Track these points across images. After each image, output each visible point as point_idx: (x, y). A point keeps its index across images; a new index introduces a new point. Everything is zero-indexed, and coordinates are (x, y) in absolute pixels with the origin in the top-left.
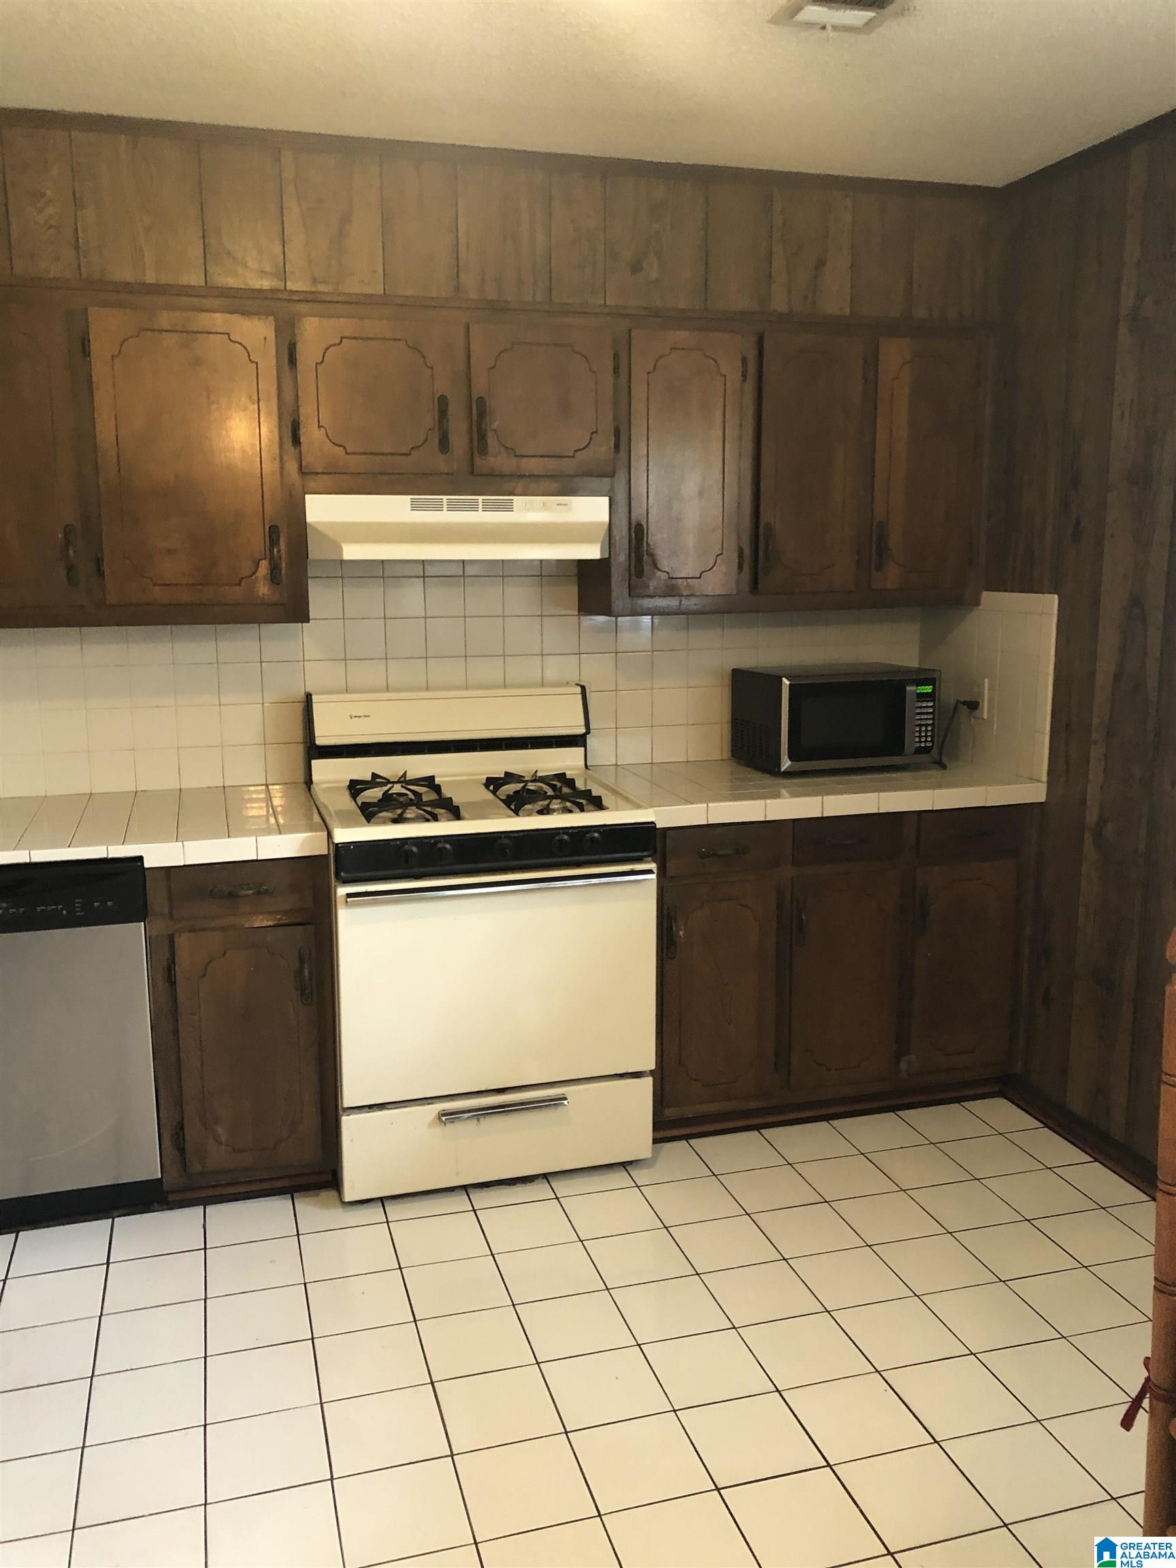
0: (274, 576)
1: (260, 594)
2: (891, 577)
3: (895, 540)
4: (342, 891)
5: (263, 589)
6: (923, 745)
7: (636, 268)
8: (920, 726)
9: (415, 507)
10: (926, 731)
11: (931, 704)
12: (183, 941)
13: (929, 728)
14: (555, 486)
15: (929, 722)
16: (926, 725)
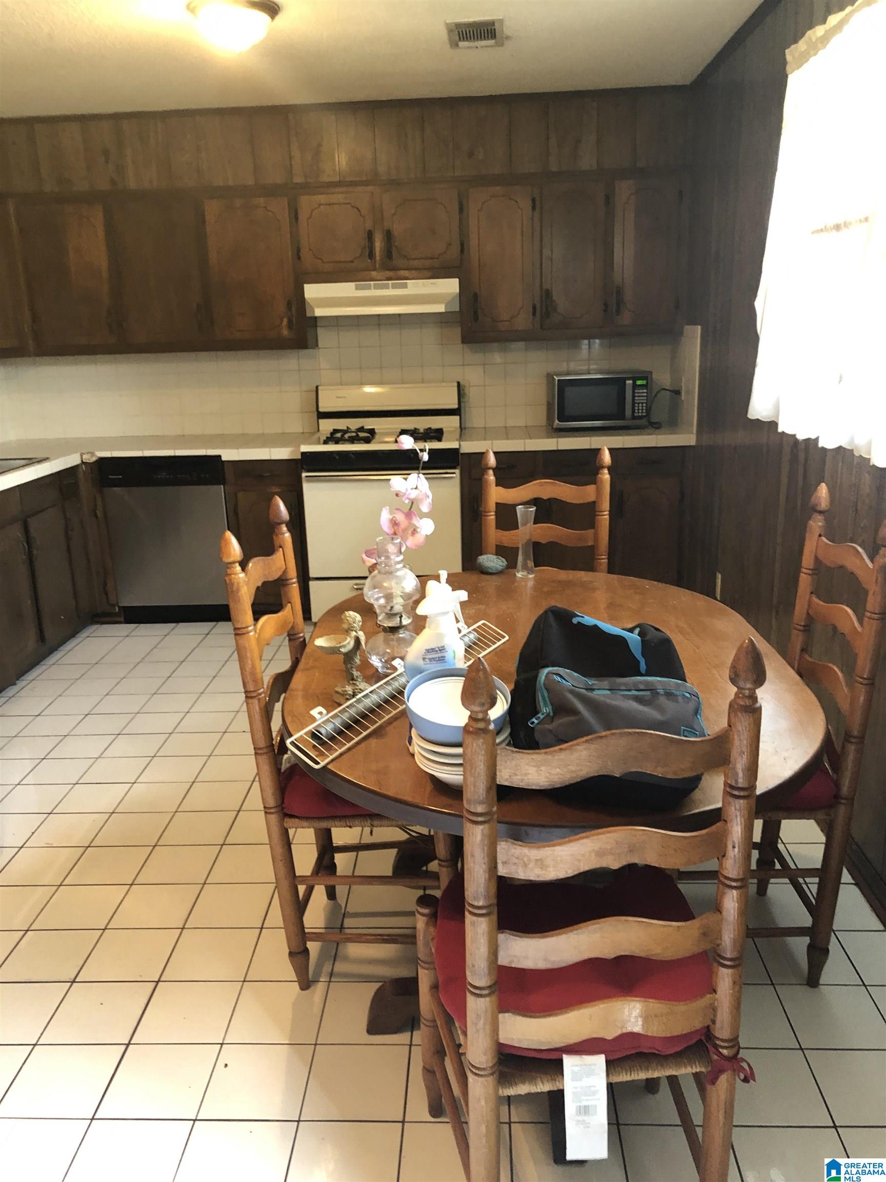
0: (290, 326)
1: (284, 335)
2: (626, 318)
3: (628, 295)
4: (304, 475)
5: (285, 332)
6: (640, 414)
7: (471, 155)
8: (638, 403)
9: (357, 288)
10: (643, 406)
11: (645, 391)
12: (240, 495)
13: (644, 405)
14: (429, 274)
15: (643, 401)
16: (642, 403)
